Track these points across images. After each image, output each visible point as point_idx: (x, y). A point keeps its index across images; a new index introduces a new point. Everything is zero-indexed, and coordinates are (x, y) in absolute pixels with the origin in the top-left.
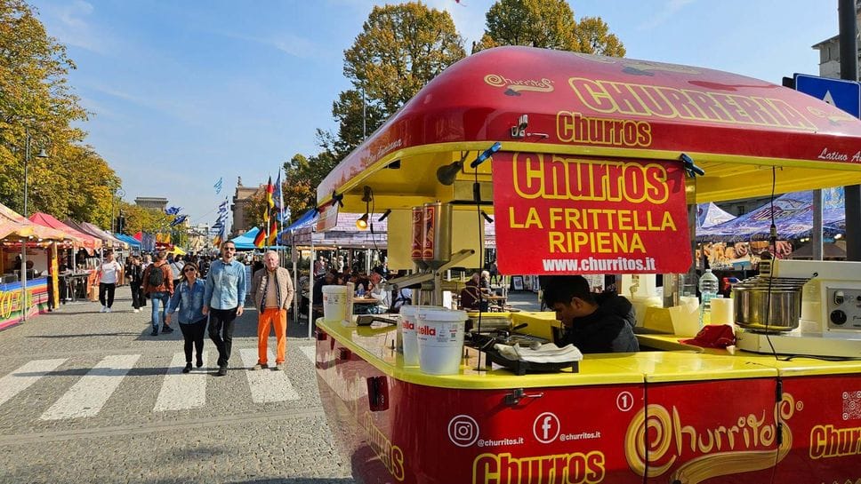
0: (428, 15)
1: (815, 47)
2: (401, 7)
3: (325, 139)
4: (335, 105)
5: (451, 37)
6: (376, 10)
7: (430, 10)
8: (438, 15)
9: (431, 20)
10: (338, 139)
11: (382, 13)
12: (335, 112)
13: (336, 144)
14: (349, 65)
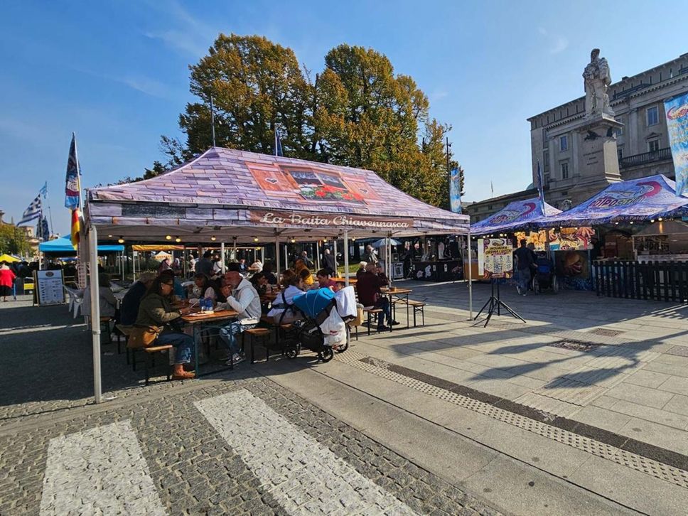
0: (273, 48)
1: (528, 120)
2: (247, 38)
3: (172, 146)
4: (182, 118)
5: (295, 71)
6: (221, 38)
7: (275, 45)
8: (283, 51)
9: (276, 53)
10: (186, 147)
11: (228, 41)
12: (182, 124)
13: (185, 152)
14: (196, 84)
